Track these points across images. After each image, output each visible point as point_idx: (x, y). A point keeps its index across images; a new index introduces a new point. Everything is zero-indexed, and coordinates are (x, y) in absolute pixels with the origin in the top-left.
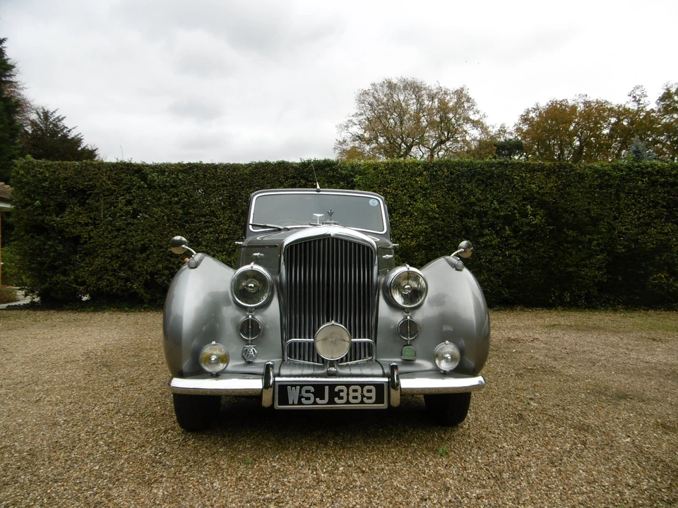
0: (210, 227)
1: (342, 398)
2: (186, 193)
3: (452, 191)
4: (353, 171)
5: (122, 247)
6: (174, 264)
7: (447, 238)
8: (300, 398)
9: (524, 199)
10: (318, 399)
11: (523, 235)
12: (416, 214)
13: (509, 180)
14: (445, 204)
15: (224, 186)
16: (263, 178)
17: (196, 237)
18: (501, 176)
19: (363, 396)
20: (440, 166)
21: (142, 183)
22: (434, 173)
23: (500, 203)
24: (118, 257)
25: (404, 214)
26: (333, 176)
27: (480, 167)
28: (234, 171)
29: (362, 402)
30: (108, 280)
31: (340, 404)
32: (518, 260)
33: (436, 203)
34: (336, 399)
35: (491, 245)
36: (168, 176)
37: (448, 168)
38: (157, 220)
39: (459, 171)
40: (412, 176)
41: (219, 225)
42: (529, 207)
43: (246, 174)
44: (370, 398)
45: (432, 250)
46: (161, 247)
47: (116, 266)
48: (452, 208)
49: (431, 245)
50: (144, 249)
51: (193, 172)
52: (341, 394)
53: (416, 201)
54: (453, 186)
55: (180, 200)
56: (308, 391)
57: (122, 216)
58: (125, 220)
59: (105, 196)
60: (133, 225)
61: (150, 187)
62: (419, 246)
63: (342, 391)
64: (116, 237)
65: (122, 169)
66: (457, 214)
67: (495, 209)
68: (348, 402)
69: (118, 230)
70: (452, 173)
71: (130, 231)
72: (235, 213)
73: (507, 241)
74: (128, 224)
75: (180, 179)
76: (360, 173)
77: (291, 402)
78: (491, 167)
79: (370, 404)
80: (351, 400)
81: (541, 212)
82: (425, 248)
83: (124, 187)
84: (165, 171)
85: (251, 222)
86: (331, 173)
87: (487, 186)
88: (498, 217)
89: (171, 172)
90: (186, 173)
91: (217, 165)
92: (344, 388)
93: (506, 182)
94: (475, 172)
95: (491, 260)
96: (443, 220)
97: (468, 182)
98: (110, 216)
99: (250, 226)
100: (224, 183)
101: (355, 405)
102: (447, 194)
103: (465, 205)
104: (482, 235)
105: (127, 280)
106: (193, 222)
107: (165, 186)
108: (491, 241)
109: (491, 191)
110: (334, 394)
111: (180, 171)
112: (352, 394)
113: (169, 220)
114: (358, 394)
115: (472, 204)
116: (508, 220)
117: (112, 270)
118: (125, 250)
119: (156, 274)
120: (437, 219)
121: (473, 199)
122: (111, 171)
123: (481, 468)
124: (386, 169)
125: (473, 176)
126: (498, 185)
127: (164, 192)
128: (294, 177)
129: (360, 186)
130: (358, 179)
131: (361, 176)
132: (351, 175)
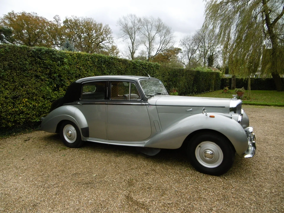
22: (93, 60)
33: (94, 73)
37: (97, 58)
40: (86, 61)
53: (88, 72)
54: (99, 66)
70: (99, 61)
86: (53, 56)
87: (108, 66)
94: (106, 61)
97: (103, 65)
102: (98, 69)
115: (104, 73)
124: (76, 57)
129: (66, 64)
130: (66, 60)
131: (66, 58)
132: (61, 58)
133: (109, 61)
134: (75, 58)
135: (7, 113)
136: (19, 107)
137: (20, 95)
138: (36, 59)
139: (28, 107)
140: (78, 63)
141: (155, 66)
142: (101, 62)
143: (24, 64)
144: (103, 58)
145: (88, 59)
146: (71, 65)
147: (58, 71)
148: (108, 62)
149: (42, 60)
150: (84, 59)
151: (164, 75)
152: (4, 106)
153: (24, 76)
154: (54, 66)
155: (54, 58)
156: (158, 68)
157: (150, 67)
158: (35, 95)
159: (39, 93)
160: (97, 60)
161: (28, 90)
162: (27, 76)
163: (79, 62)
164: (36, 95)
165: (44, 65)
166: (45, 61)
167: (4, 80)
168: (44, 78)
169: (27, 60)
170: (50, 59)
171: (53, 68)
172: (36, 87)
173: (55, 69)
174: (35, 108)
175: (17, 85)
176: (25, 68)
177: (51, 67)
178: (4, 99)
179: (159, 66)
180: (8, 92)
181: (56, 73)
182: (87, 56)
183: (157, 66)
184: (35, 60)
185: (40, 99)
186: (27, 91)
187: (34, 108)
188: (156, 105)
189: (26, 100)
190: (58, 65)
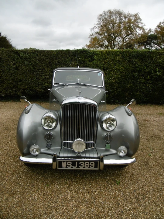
0: (43, 73)
1: (82, 166)
2: (34, 61)
3: (130, 62)
4: (93, 54)
5: (13, 80)
6: (31, 86)
7: (126, 80)
8: (67, 165)
9: (156, 66)
10: (73, 166)
11: (154, 79)
12: (116, 70)
13: (151, 58)
14: (126, 67)
15: (47, 58)
16: (61, 56)
17: (38, 77)
18: (149, 57)
19: (90, 165)
20: (126, 52)
21: (18, 57)
22: (124, 55)
23: (147, 67)
24: (12, 84)
25: (111, 70)
26: (86, 56)
27: (141, 53)
28: (51, 53)
29: (89, 167)
30: (9, 91)
31: (81, 168)
32: (151, 88)
33: (123, 66)
34: (80, 166)
35: (142, 82)
36: (27, 55)
37: (129, 53)
38: (24, 71)
39: (133, 54)
40: (115, 56)
41: (46, 73)
42: (157, 69)
43: (55, 54)
44: (92, 166)
45: (121, 84)
46: (26, 80)
47: (12, 86)
48: (129, 69)
49: (120, 82)
50: (20, 81)
51: (36, 53)
52: (82, 165)
53: (116, 66)
54: (130, 60)
55: (32, 63)
56: (69, 163)
57: (12, 69)
58: (13, 70)
59: (6, 61)
60: (16, 72)
61: (21, 59)
62: (116, 82)
63: (82, 164)
64: (11, 76)
65: (11, 51)
66: (130, 71)
67: (145, 69)
68: (84, 167)
69: (11, 74)
70: (130, 55)
71: (15, 75)
72: (51, 68)
73: (148, 81)
74: (14, 72)
75: (31, 56)
76: (97, 55)
77: (63, 167)
78: (145, 53)
79: (92, 168)
80: (85, 167)
81: (162, 71)
82: (118, 83)
83: (12, 58)
84: (26, 53)
85: (53, 82)
86: (85, 54)
87: (143, 60)
88: (146, 72)
89: (28, 53)
90: (33, 54)
91: (44, 51)
92: (83, 163)
93: (150, 59)
94: (139, 55)
95: (141, 87)
96: (125, 73)
97: (136, 59)
98: (8, 69)
99: (53, 84)
100: (47, 57)
101: (87, 168)
102: (128, 63)
103: (134, 67)
104: (139, 79)
105: (16, 91)
106: (37, 72)
107: (27, 58)
108: (142, 81)
109: (144, 63)
110: (79, 164)
111: (31, 53)
112: (86, 165)
113: (28, 71)
114: (88, 165)
115: (137, 67)
116: (149, 73)
117: (10, 88)
118: (14, 81)
119: (25, 89)
120: (123, 72)
121: (137, 65)
122: (7, 52)
123: (132, 193)
124: (106, 53)
125: (138, 56)
126: (147, 60)
127: (26, 60)
128: (72, 56)
143: (66, 61)
169: (68, 59)
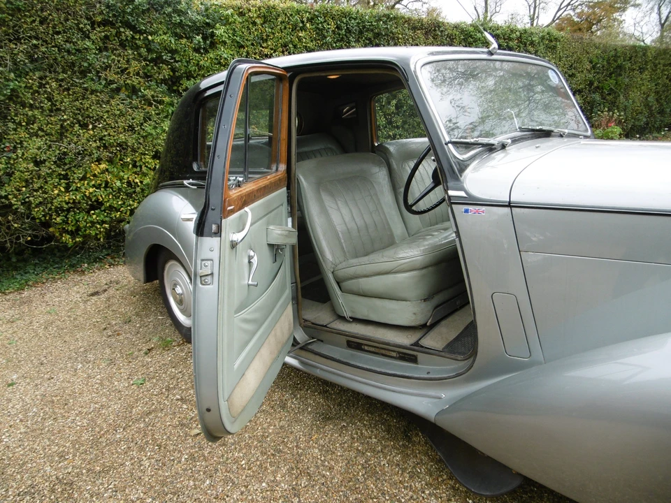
4: (209, 17)
16: (43, 22)
22: (320, 26)
27: (368, 20)
37: (333, 18)
70: (339, 28)
78: (380, 20)
94: (363, 27)
129: (224, 43)
130: (220, 31)
131: (225, 25)
132: (208, 24)
133: (378, 27)
134: (254, 23)
135: (50, 209)
136: (83, 190)
137: (79, 154)
138: (122, 30)
139: (112, 188)
140: (266, 41)
141: (543, 38)
142: (349, 31)
143: (78, 50)
144: (355, 19)
145: (303, 22)
146: (242, 47)
147: (199, 70)
148: (372, 30)
149: (141, 32)
150: (288, 23)
151: (573, 71)
152: (36, 186)
153: (86, 89)
154: (185, 51)
155: (181, 24)
156: (555, 47)
157: (525, 44)
158: (129, 149)
159: (141, 144)
160: (333, 27)
161: (105, 136)
162: (93, 92)
163: (268, 36)
164: (134, 151)
165: (149, 51)
166: (150, 37)
167: (23, 105)
168: (153, 96)
169: (89, 38)
170: (168, 29)
171: (181, 61)
172: (130, 126)
173: (187, 62)
174: (135, 192)
175: (65, 120)
176: (86, 64)
177: (172, 58)
178: (31, 166)
179: (556, 39)
180: (39, 142)
181: (194, 78)
182: (298, 12)
183: (551, 41)
184: (118, 34)
185: (148, 162)
186: (101, 139)
187: (133, 190)
188: (509, 205)
189: (103, 166)
190: (197, 50)
